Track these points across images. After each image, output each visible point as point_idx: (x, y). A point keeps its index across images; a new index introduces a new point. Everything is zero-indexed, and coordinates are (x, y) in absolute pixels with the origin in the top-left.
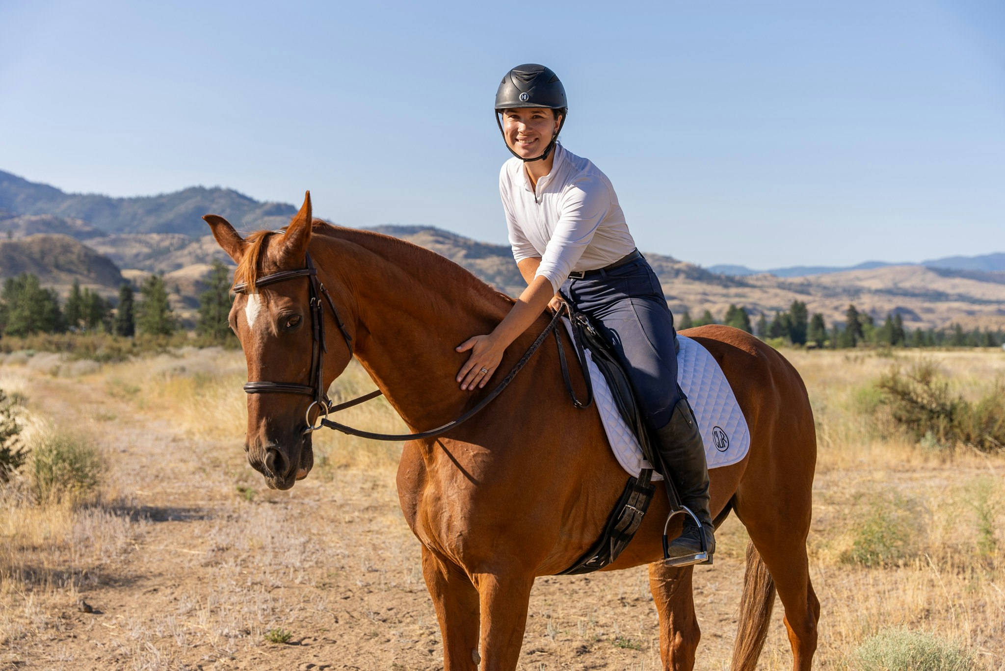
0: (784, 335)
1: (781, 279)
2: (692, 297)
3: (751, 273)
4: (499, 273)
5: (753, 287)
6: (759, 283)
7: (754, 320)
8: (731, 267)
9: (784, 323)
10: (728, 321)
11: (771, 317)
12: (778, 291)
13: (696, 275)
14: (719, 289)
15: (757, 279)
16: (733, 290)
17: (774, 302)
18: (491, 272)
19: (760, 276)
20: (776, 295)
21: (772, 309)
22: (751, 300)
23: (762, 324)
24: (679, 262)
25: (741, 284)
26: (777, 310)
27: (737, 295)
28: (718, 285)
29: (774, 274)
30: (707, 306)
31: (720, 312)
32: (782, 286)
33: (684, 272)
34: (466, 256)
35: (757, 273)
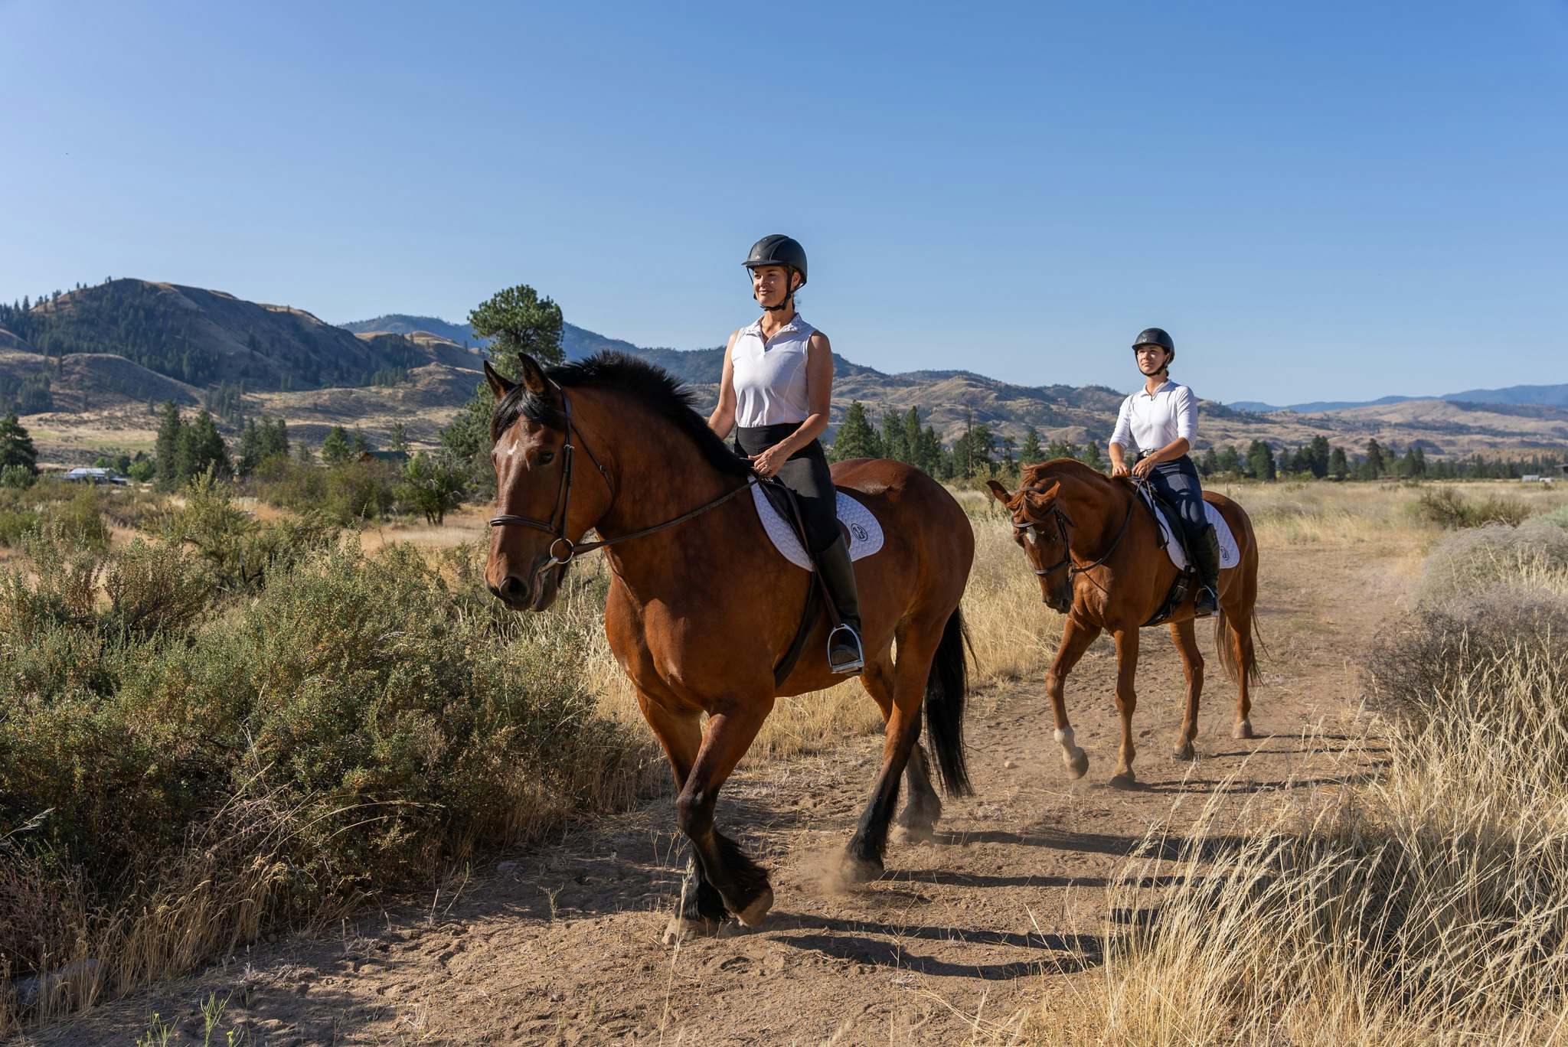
0: (1307, 469)
1: (1301, 415)
2: (1213, 433)
3: (1271, 409)
4: (1028, 413)
5: (1274, 422)
6: (1279, 419)
7: (1277, 453)
8: (1252, 404)
9: (1306, 457)
10: (1251, 456)
11: (1293, 451)
12: (1298, 426)
13: (1217, 413)
14: (1240, 426)
15: (1277, 415)
16: (1253, 426)
17: (1294, 437)
18: (1020, 412)
19: (1279, 412)
20: (1296, 430)
21: (1292, 443)
22: (1271, 435)
23: (1285, 456)
24: (1201, 400)
25: (1261, 420)
26: (1299, 444)
27: (1257, 431)
28: (1238, 421)
29: (1293, 410)
30: (1228, 441)
31: (1241, 446)
32: (1301, 421)
33: (1204, 409)
34: (997, 398)
35: (1277, 409)
